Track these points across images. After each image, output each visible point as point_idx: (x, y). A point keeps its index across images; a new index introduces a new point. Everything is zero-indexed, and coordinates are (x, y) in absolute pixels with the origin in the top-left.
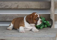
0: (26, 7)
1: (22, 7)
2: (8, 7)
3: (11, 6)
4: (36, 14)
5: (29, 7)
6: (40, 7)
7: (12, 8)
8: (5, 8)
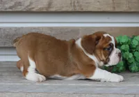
0: (74, 6)
1: (63, 7)
2: (23, 7)
3: (31, 3)
4: (105, 35)
5: (80, 6)
6: (114, 8)
7: (34, 10)
8: (14, 10)
